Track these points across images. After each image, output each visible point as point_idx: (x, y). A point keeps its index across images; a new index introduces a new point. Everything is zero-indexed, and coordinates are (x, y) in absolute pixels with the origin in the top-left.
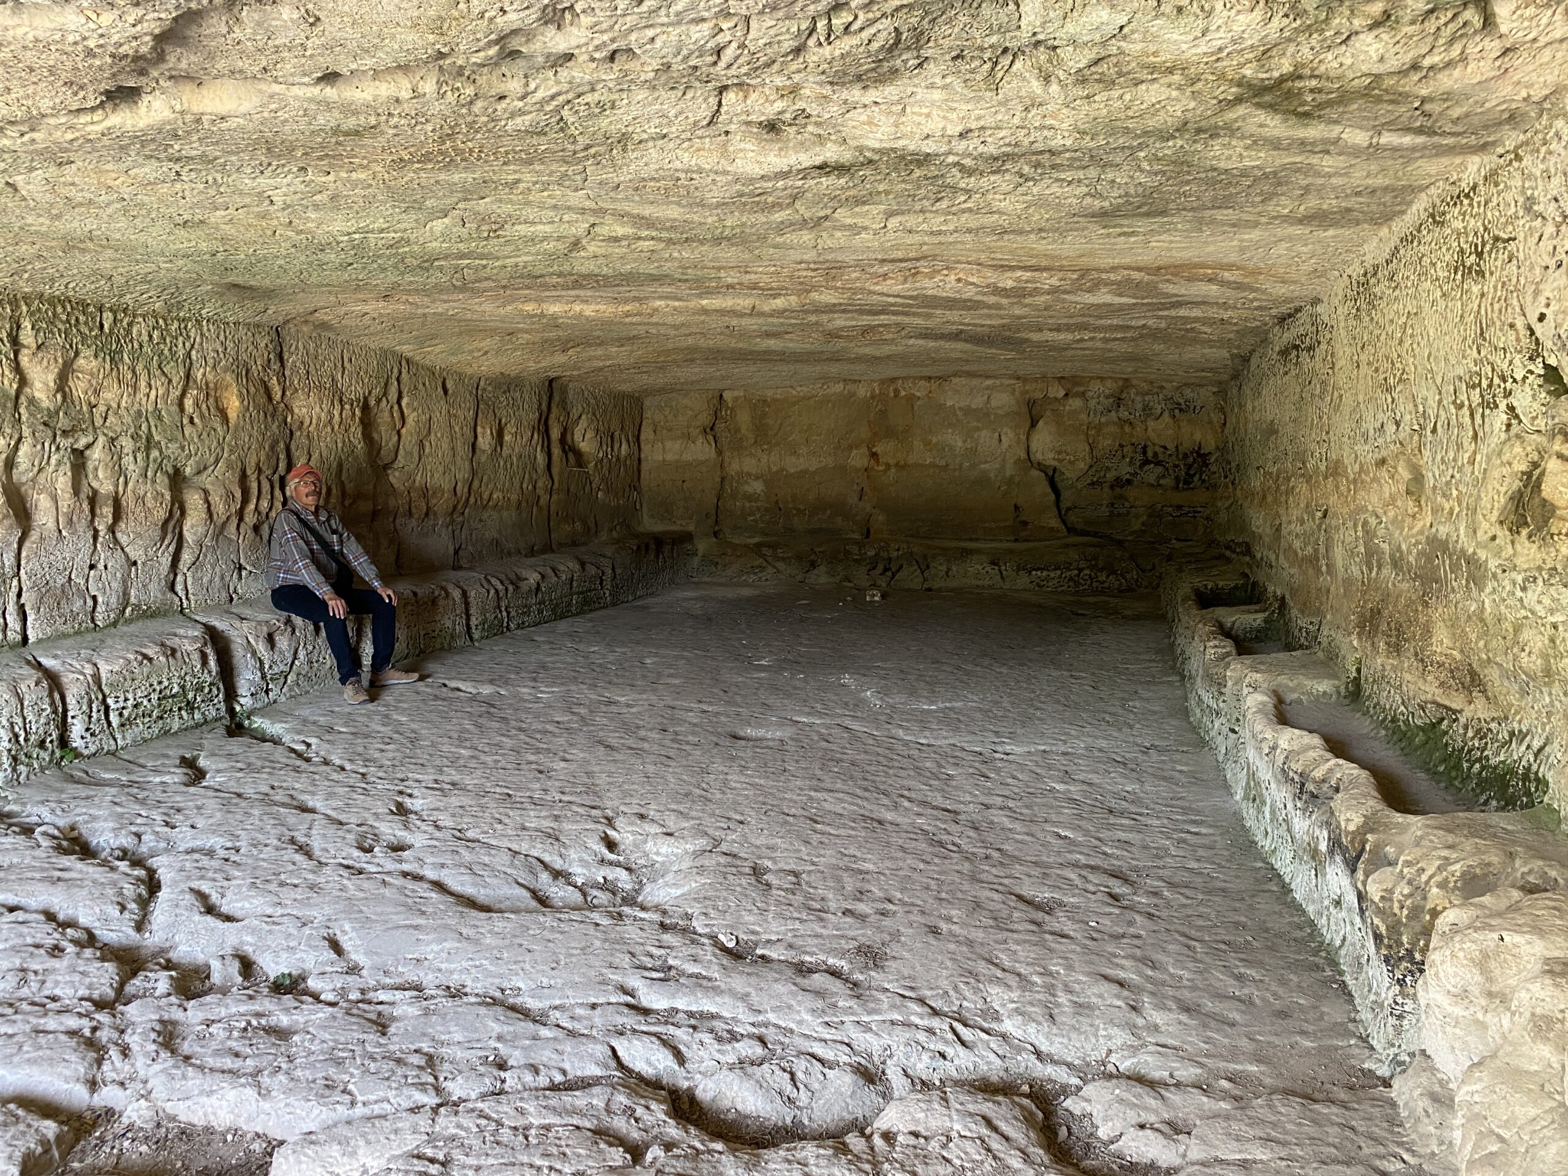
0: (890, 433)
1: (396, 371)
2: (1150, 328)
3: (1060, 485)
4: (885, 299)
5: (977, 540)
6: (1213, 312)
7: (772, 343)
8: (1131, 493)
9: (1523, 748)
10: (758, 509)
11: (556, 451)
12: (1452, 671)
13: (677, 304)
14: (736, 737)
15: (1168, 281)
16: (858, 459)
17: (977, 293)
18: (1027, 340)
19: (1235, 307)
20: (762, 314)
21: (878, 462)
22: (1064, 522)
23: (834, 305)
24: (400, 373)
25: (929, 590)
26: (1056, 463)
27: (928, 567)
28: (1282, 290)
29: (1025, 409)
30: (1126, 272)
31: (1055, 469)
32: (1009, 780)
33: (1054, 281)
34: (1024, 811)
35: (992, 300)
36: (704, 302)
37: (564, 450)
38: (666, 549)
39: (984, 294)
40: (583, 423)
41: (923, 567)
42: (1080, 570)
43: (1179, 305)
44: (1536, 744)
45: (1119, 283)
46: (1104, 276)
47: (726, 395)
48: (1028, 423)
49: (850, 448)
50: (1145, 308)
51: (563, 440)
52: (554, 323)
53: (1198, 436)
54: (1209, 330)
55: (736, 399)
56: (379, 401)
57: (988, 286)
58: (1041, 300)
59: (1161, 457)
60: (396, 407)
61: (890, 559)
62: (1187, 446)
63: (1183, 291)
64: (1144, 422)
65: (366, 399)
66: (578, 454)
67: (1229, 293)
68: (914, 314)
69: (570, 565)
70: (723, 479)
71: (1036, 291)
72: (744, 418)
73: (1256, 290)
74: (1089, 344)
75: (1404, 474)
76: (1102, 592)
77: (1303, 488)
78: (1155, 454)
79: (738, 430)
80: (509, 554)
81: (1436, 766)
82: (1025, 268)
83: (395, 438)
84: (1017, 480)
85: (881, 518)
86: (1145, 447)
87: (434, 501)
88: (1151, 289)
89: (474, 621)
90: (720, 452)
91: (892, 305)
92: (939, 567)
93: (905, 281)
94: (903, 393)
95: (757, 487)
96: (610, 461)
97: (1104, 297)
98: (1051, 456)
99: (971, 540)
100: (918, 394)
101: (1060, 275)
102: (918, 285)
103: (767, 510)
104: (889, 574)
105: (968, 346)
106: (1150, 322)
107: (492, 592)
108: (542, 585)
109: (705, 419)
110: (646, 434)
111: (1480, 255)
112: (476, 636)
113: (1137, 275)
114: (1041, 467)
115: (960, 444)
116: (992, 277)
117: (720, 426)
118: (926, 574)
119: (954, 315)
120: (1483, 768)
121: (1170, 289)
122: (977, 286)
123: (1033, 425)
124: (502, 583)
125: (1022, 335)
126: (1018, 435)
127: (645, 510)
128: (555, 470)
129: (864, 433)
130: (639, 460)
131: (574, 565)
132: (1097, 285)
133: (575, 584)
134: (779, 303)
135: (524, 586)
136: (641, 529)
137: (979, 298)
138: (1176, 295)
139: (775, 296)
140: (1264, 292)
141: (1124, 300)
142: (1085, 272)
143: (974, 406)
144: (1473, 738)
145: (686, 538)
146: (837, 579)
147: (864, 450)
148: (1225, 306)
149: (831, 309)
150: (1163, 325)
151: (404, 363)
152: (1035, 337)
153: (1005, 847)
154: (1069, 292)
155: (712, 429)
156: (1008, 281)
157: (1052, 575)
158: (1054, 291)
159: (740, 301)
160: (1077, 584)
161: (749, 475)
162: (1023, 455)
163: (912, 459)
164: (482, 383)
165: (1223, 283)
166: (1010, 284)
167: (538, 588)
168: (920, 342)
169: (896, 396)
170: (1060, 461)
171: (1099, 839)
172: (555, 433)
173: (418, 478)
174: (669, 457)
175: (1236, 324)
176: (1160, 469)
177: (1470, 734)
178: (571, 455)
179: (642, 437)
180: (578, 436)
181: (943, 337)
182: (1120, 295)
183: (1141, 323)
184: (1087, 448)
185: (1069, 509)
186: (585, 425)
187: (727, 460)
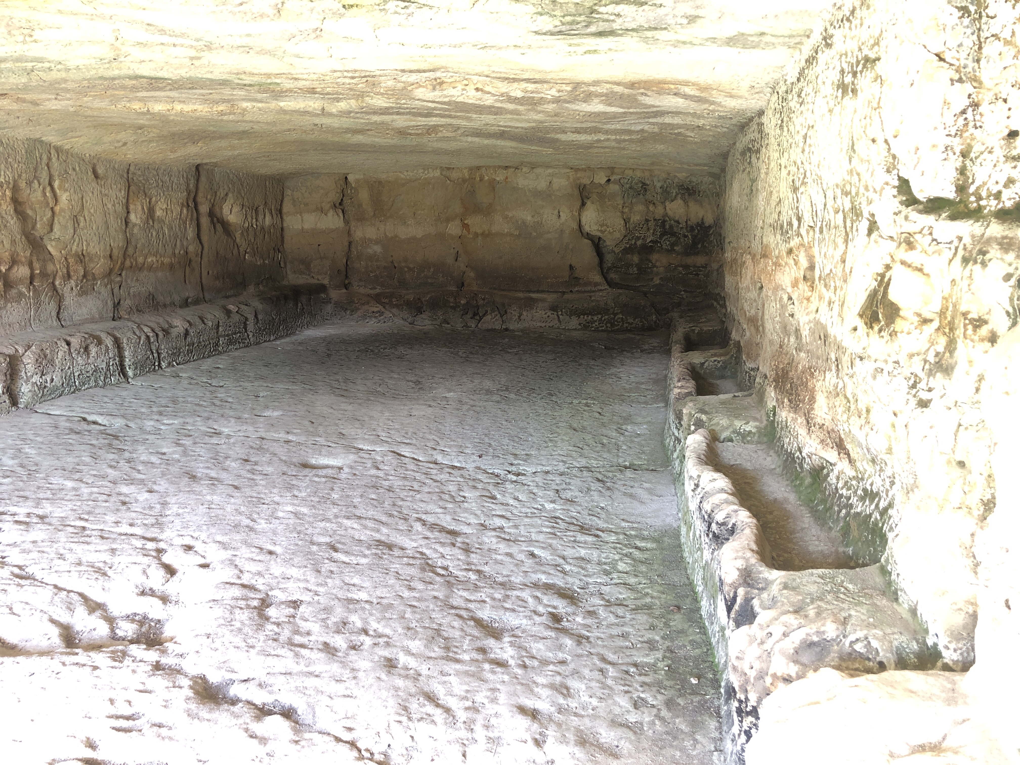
0: (477, 209)
1: (45, 157)
2: (647, 132)
3: (604, 250)
4: (425, 104)
5: (542, 292)
6: (689, 120)
7: (359, 138)
8: (655, 257)
9: (873, 507)
10: (378, 268)
11: (205, 221)
12: (829, 433)
13: (260, 105)
14: (305, 466)
15: (642, 94)
16: (454, 229)
17: (496, 101)
18: (557, 140)
19: (703, 117)
20: (331, 115)
21: (469, 231)
22: (606, 279)
23: (387, 108)
24: (50, 159)
25: (507, 330)
26: (599, 234)
27: (506, 312)
28: (731, 104)
29: (576, 192)
30: (608, 86)
31: (600, 238)
32: (511, 502)
33: (554, 92)
34: (512, 531)
35: (511, 106)
36: (282, 104)
37: (212, 222)
38: (304, 299)
39: (502, 101)
40: (230, 199)
41: (502, 313)
42: (615, 314)
43: (662, 113)
44: (882, 505)
45: (606, 95)
46: (592, 89)
47: (350, 178)
48: (579, 203)
49: (448, 220)
50: (633, 117)
51: (211, 214)
52: (163, 119)
53: (701, 213)
54: (692, 135)
55: (357, 181)
56: (29, 183)
57: (502, 95)
58: (551, 107)
59: (675, 229)
60: (48, 189)
61: (478, 307)
62: (694, 220)
63: (658, 103)
64: (663, 203)
65: (15, 181)
66: (225, 225)
67: (693, 105)
68: (455, 117)
69: (217, 314)
70: (350, 243)
71: (542, 101)
72: (364, 195)
73: (713, 103)
74: (606, 144)
75: (804, 263)
76: (629, 331)
77: (749, 263)
78: (671, 227)
79: (360, 206)
80: (165, 306)
81: (817, 505)
82: (528, 80)
83: (49, 214)
84: (571, 247)
85: (472, 274)
86: (664, 221)
87: (92, 265)
88: (632, 100)
89: (127, 362)
90: (347, 222)
91: (435, 109)
92: (514, 312)
93: (434, 89)
94: (486, 178)
95: (378, 249)
96: (255, 230)
97: (596, 107)
98: (596, 227)
99: (538, 292)
100: (498, 179)
101: (558, 87)
102: (445, 92)
103: (385, 267)
104: (478, 317)
105: (513, 144)
106: (646, 127)
107: (143, 338)
108: (191, 331)
109: (334, 196)
110: (287, 207)
111: (855, 74)
112: (130, 373)
113: (619, 89)
114: (589, 236)
115: (529, 218)
116: (503, 87)
117: (347, 201)
118: (505, 317)
119: (489, 118)
120: (848, 514)
121: (648, 101)
122: (494, 95)
123: (583, 204)
124: (153, 330)
125: (552, 135)
126: (572, 211)
127: (289, 266)
128: (205, 238)
129: (457, 208)
130: (282, 229)
131: (219, 314)
132: (588, 97)
133: (221, 329)
134: (343, 105)
135: (174, 332)
136: (285, 283)
137: (499, 105)
138: (654, 106)
139: (338, 99)
140: (719, 104)
141: (613, 109)
142: (577, 85)
143: (539, 188)
144: (842, 489)
145: (322, 288)
146: (438, 322)
147: (457, 222)
148: (694, 115)
149: (385, 111)
150: (656, 130)
151: (53, 151)
152: (563, 137)
153: (486, 569)
154: (569, 102)
155: (340, 204)
156: (517, 91)
157: (595, 318)
158: (557, 100)
159: (311, 103)
160: (613, 325)
161: (370, 240)
162: (575, 226)
163: (495, 229)
164: (132, 169)
165: (686, 97)
166: (519, 94)
167: (187, 333)
168: (477, 140)
169: (481, 180)
170: (601, 231)
171: (564, 558)
172: (204, 209)
173: (74, 248)
174: (306, 226)
175: (710, 130)
176: (673, 239)
177: (840, 485)
178: (219, 226)
179: (285, 210)
180: (226, 209)
181: (490, 135)
182: (610, 105)
183: (639, 128)
184: (622, 222)
185: (609, 269)
186: (232, 201)
187: (353, 229)
